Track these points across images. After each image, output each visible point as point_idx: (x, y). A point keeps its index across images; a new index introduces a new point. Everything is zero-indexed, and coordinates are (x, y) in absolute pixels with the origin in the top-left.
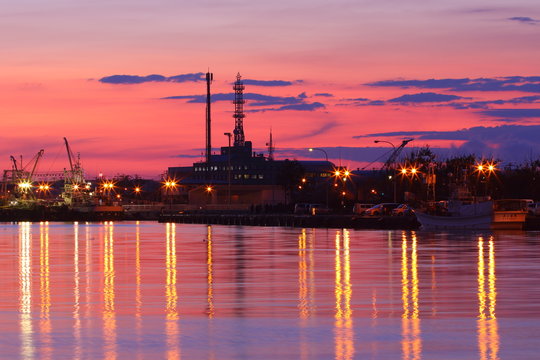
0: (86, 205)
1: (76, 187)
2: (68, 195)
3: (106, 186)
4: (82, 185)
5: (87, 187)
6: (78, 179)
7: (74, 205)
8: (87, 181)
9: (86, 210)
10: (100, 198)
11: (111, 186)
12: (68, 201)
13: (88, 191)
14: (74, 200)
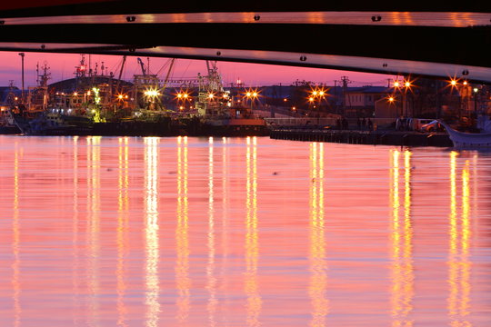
0: (221, 118)
1: (211, 96)
2: (202, 105)
3: (248, 94)
4: (218, 93)
5: (225, 96)
6: (214, 86)
7: (208, 118)
8: (225, 89)
9: (219, 123)
10: (237, 109)
11: (255, 94)
12: (202, 112)
13: (226, 101)
14: (209, 111)
